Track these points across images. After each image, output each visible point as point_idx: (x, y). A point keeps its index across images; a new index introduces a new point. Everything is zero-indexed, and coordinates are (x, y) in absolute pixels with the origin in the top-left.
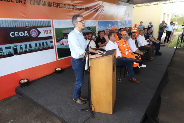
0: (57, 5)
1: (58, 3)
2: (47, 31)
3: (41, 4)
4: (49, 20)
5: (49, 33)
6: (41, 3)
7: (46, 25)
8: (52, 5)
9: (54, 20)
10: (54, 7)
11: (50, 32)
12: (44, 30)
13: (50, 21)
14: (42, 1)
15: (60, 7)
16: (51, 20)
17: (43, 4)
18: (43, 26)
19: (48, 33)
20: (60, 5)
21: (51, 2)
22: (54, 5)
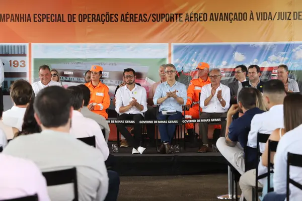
0: (41, 17)
1: (43, 15)
2: (16, 63)
3: (9, 20)
4: (22, 44)
5: (21, 66)
6: (9, 18)
7: (16, 53)
8: (30, 20)
9: (33, 44)
10: (35, 21)
11: (23, 65)
12: (10, 61)
13: (24, 46)
14: (12, 15)
15: (49, 20)
16: (27, 45)
17: (13, 20)
18: (10, 53)
19: (17, 66)
20: (49, 16)
21: (29, 15)
22: (35, 18)
